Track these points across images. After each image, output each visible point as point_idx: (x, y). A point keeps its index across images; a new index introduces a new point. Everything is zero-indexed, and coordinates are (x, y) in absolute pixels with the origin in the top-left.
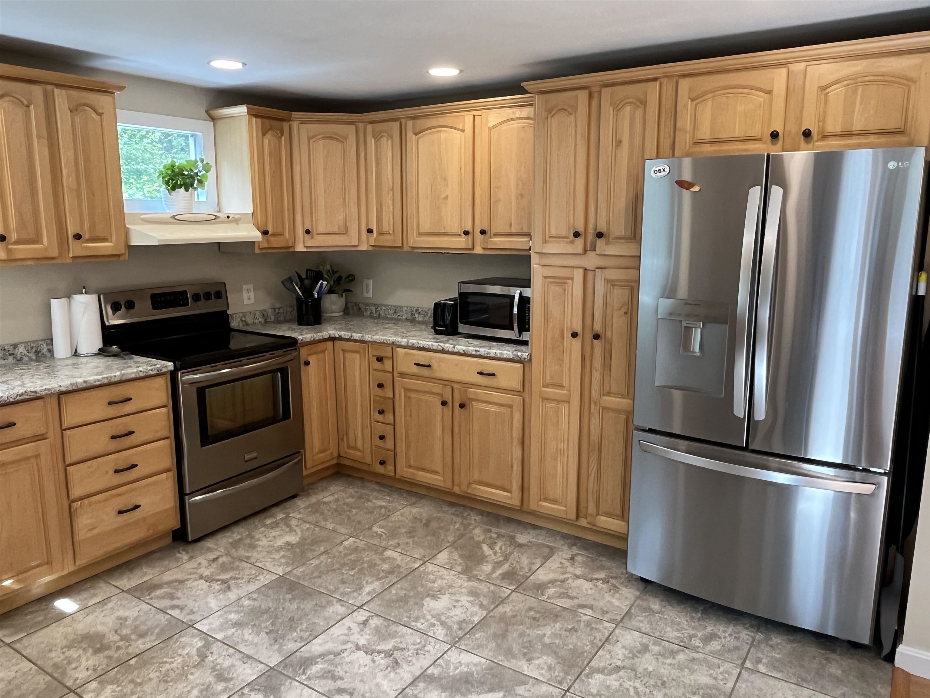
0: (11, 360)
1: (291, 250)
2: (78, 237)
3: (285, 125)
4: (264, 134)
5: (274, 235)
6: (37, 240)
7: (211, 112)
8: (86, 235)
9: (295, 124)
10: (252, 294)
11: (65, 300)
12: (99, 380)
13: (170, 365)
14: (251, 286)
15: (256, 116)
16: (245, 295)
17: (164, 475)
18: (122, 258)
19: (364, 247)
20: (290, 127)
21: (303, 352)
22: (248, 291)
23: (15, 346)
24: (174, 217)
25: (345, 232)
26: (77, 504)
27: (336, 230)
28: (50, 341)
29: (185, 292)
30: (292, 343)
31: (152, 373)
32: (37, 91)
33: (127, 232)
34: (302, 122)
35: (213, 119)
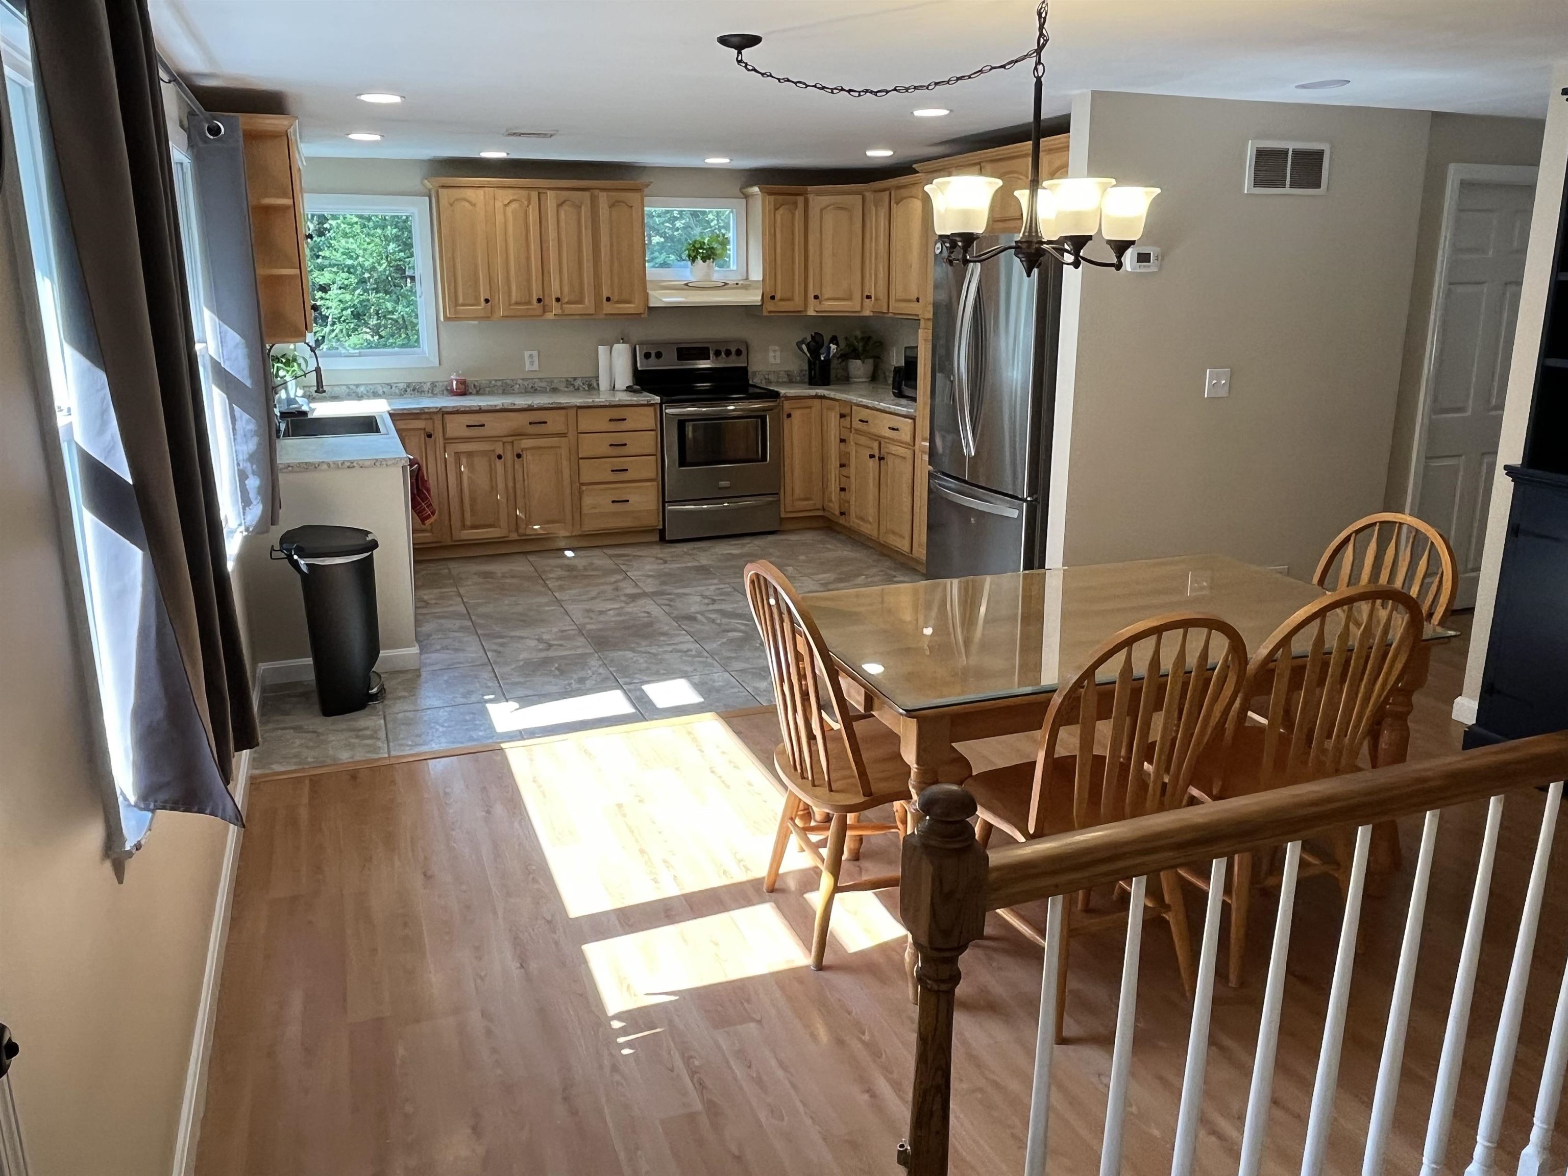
0: (571, 388)
1: (803, 314)
2: (608, 299)
3: (800, 200)
4: (776, 209)
5: (782, 300)
6: (580, 301)
7: (744, 190)
8: (615, 298)
9: (811, 197)
10: (778, 354)
11: (607, 348)
12: (602, 402)
13: (657, 399)
14: (777, 348)
15: (770, 194)
16: (771, 354)
17: (649, 484)
18: (642, 316)
19: (867, 313)
20: (806, 202)
21: (787, 405)
22: (775, 351)
23: (575, 379)
24: (686, 285)
25: (849, 298)
26: (584, 488)
27: (840, 295)
28: (597, 378)
29: (707, 349)
30: (775, 395)
31: (642, 402)
32: (587, 194)
33: (646, 297)
34: (819, 194)
35: (746, 197)
